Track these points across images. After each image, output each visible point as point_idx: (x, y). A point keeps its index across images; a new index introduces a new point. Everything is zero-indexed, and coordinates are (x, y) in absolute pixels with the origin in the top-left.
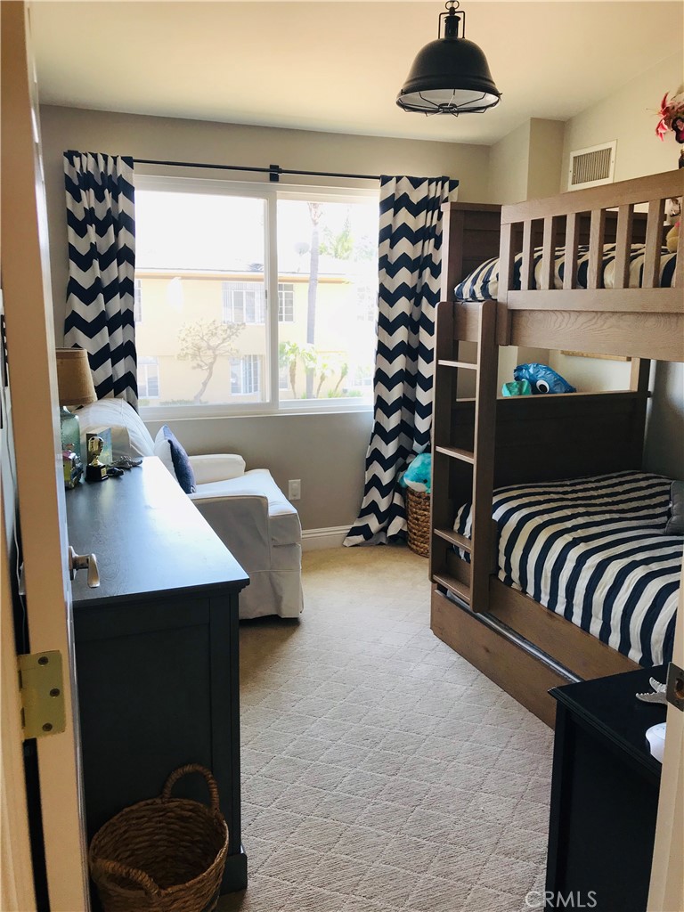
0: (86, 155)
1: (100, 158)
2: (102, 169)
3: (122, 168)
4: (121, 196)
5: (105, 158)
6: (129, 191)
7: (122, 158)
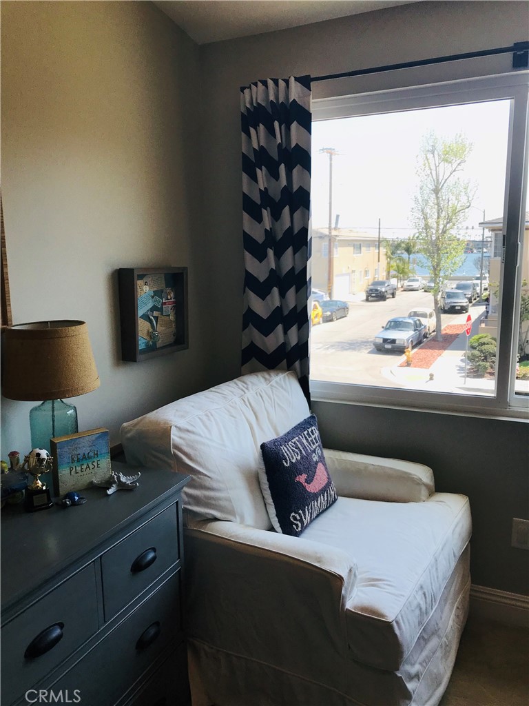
0: (256, 84)
1: (270, 83)
2: (272, 98)
3: (296, 91)
4: (294, 126)
5: (276, 82)
6: (305, 120)
7: (296, 79)
